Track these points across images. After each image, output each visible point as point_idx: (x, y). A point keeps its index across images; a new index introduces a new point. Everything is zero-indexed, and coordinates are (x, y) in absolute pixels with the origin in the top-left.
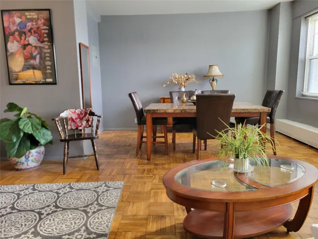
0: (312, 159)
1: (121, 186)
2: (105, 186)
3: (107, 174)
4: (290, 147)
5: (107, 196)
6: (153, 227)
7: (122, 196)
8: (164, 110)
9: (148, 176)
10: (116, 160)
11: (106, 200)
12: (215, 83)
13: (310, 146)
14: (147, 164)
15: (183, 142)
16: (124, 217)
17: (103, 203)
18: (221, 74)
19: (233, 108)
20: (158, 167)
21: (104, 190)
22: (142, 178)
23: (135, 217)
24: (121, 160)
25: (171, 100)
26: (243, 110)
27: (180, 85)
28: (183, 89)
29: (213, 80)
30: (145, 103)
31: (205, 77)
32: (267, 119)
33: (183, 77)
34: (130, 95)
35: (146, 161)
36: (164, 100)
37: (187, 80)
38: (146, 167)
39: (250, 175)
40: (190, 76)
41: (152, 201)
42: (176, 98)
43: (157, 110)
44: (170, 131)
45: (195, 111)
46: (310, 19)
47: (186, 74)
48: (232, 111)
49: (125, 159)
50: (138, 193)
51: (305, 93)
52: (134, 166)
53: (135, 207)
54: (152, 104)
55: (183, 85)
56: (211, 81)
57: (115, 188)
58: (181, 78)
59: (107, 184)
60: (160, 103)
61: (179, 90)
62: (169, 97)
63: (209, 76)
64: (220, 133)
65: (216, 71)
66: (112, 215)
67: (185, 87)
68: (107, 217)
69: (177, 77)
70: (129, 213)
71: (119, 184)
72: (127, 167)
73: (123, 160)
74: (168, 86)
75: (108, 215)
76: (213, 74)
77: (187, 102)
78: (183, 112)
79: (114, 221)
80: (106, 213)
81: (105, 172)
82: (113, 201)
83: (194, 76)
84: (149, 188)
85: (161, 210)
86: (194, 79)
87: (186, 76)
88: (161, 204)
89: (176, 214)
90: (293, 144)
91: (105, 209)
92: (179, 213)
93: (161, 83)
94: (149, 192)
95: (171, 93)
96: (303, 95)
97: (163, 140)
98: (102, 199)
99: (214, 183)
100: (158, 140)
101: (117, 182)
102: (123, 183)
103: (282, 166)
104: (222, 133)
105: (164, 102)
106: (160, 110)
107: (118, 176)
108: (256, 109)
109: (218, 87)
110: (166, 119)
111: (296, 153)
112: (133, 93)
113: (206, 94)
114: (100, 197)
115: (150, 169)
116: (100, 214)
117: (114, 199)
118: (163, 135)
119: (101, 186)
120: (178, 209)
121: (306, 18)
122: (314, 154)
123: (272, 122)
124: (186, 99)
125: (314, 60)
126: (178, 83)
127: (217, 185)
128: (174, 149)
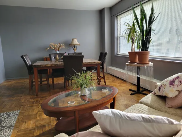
0: (121, 85)
1: (18, 113)
2: (6, 115)
3: (8, 107)
4: (113, 80)
5: (8, 121)
6: (38, 133)
7: (18, 119)
8: (45, 65)
9: (36, 105)
10: (15, 98)
11: (7, 123)
12: (76, 48)
13: (121, 79)
14: (36, 98)
15: (59, 83)
16: (19, 131)
17: (5, 125)
18: (78, 43)
19: (83, 62)
20: (43, 98)
21: (6, 117)
22: (32, 106)
23: (26, 130)
24: (19, 98)
25: (50, 59)
26: (89, 63)
27: (56, 50)
28: (58, 52)
29: (75, 47)
30: (33, 61)
31: (70, 45)
32: (100, 67)
33: (57, 45)
34: (22, 57)
35: (35, 96)
36: (46, 59)
37: (60, 47)
38: (35, 100)
39: (88, 96)
40: (61, 45)
41: (38, 118)
42: (53, 58)
43: (41, 65)
44: (51, 77)
45: (63, 65)
46: (118, 17)
47: (59, 43)
48: (83, 64)
49: (21, 96)
50: (29, 115)
51: (118, 53)
52: (27, 100)
53: (27, 124)
54: (38, 62)
55: (58, 50)
56: (73, 48)
57: (13, 115)
58: (56, 45)
59: (8, 113)
60: (44, 61)
61: (55, 53)
62: (49, 57)
63: (72, 45)
64: (73, 76)
65: (76, 42)
66: (11, 131)
67: (59, 51)
68: (7, 133)
69: (54, 45)
70: (23, 128)
71: (16, 112)
72: (22, 102)
73: (20, 97)
74: (48, 50)
75: (9, 132)
76: (74, 43)
77: (59, 59)
78: (56, 65)
79: (12, 134)
80: (7, 131)
81: (7, 106)
82: (12, 123)
83: (64, 45)
84: (37, 112)
85: (43, 123)
86: (64, 46)
87: (59, 44)
88: (43, 119)
89: (52, 123)
90: (114, 78)
91: (6, 129)
92: (54, 122)
93: (44, 49)
94: (37, 114)
95: (50, 55)
96: (118, 54)
97: (46, 82)
98: (4, 123)
99: (69, 102)
100: (43, 83)
101: (15, 111)
102: (19, 111)
103: (103, 90)
104: (74, 76)
105: (46, 60)
106: (42, 65)
107: (16, 107)
108: (95, 62)
109: (77, 50)
110: (47, 70)
111: (115, 83)
112: (25, 55)
113: (70, 55)
114: (2, 122)
115: (38, 101)
116: (3, 132)
117: (13, 122)
118: (46, 80)
119: (3, 115)
120: (53, 120)
121: (116, 16)
122: (122, 83)
123: (103, 68)
124: (58, 58)
125: (121, 37)
126: (55, 49)
127: (71, 103)
128: (53, 87)
